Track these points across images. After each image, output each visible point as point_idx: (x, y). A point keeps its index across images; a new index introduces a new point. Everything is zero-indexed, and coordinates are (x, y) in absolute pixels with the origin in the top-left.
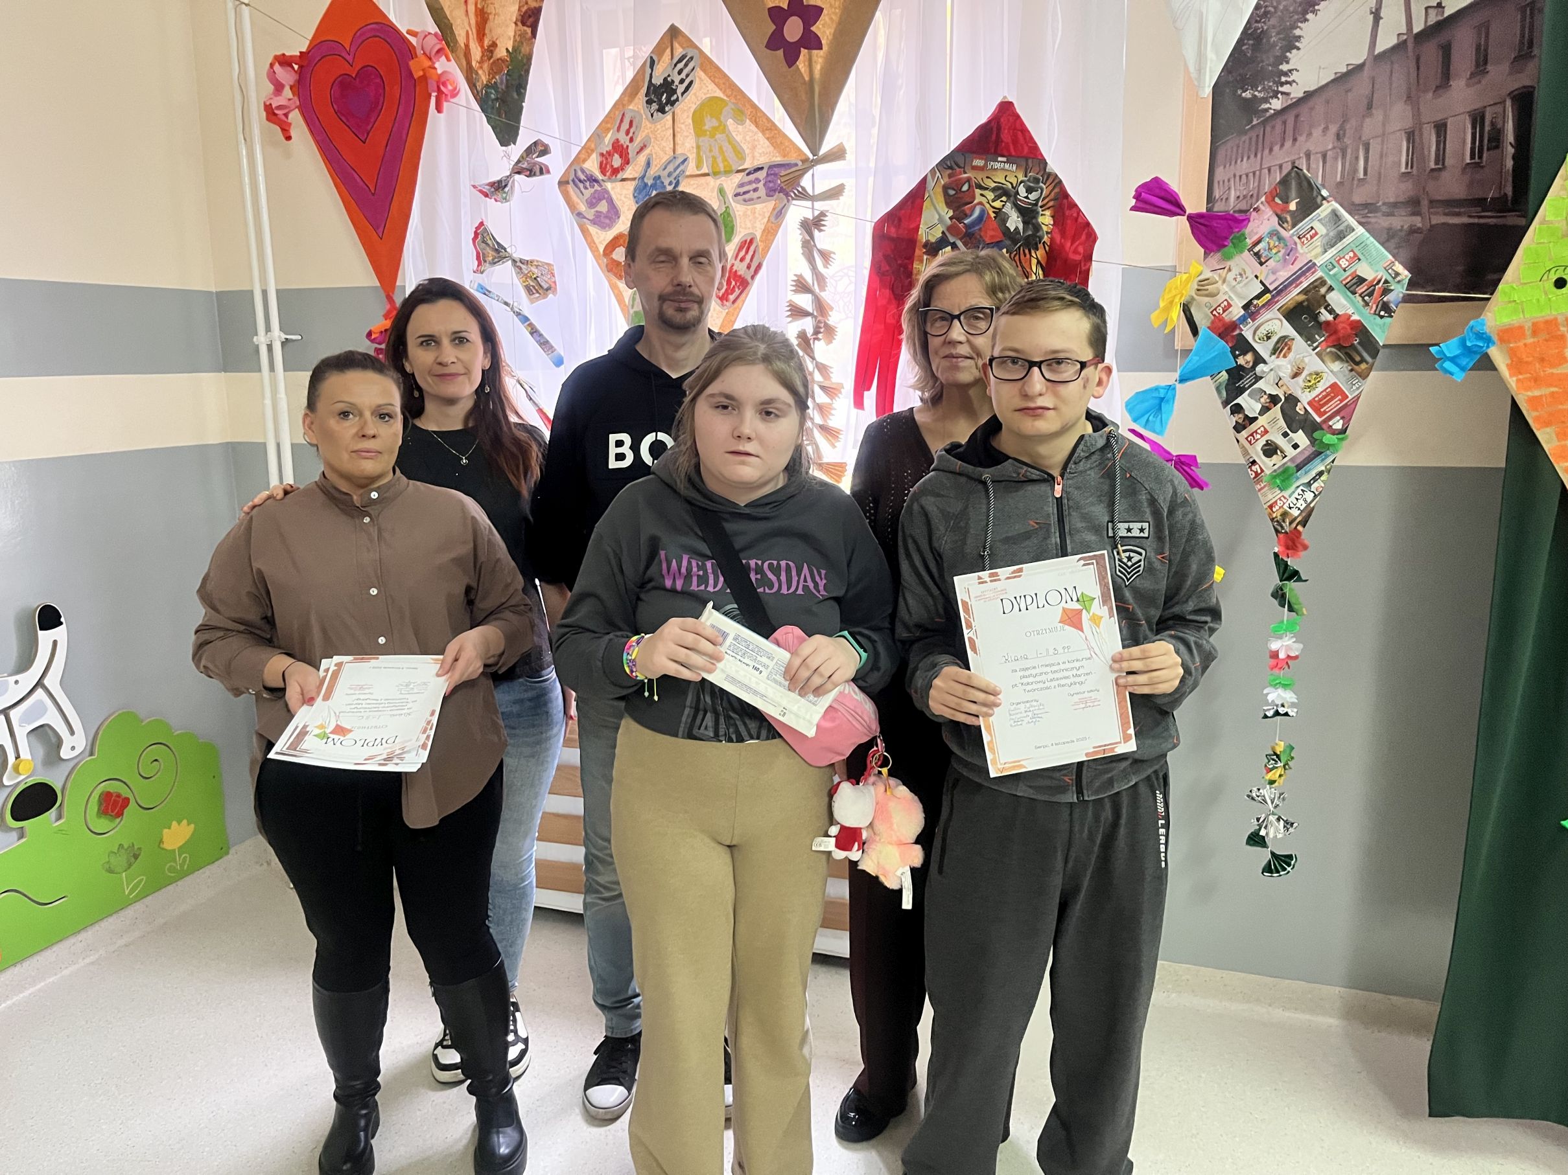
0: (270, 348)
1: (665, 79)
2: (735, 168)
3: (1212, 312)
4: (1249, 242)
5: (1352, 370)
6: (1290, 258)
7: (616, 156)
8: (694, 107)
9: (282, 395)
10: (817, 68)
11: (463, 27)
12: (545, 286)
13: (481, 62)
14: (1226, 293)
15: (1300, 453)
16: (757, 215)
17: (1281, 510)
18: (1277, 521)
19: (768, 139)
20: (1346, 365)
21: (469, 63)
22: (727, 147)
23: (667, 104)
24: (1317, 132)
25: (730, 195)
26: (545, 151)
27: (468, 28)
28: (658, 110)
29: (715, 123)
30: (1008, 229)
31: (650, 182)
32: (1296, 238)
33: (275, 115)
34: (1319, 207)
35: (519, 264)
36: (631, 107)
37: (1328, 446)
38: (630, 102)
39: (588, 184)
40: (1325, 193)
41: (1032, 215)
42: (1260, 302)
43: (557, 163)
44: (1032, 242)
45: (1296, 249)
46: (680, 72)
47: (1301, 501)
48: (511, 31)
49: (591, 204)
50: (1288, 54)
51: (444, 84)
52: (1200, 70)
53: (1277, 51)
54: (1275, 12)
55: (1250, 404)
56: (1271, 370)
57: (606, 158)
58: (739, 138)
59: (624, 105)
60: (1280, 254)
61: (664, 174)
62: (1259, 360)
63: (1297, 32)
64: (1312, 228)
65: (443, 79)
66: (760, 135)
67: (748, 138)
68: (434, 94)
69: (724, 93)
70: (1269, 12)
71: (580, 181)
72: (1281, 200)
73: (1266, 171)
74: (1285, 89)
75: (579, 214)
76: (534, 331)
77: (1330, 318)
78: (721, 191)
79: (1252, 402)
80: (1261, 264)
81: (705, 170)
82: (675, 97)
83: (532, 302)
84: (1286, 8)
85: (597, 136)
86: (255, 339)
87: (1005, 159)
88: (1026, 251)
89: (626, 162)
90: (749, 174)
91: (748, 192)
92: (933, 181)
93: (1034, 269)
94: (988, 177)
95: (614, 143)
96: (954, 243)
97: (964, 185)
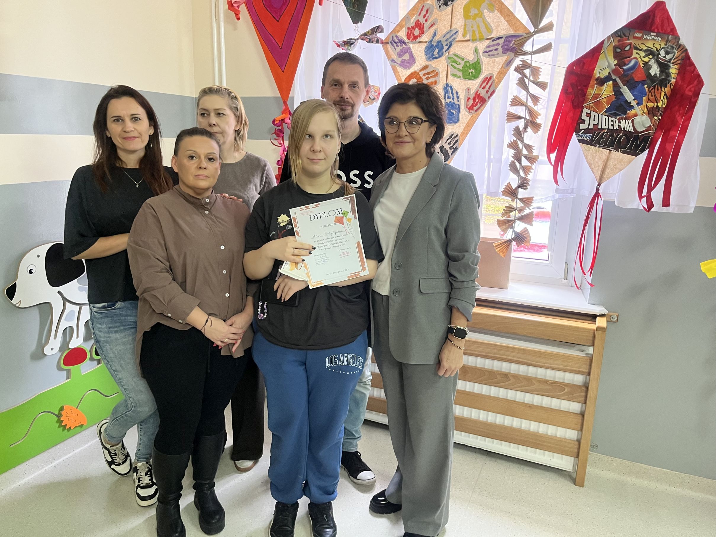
2: (485, 37)
7: (417, 29)
8: (465, 3)
12: (372, 98)
16: (495, 64)
19: (507, 21)
22: (482, 25)
25: (481, 53)
28: (444, 4)
29: (476, 12)
30: (650, 74)
31: (435, 44)
36: (428, 2)
39: (399, 44)
41: (666, 67)
44: (663, 82)
49: (400, 55)
58: (489, 20)
61: (445, 39)
66: (503, 19)
67: (495, 21)
71: (395, 42)
75: (393, 61)
78: (476, 50)
81: (468, 38)
85: (407, 18)
87: (655, 34)
88: (659, 88)
89: (422, 32)
90: (493, 41)
91: (492, 51)
92: (608, 43)
93: (662, 98)
94: (642, 44)
95: (416, 22)
96: (615, 80)
97: (626, 47)
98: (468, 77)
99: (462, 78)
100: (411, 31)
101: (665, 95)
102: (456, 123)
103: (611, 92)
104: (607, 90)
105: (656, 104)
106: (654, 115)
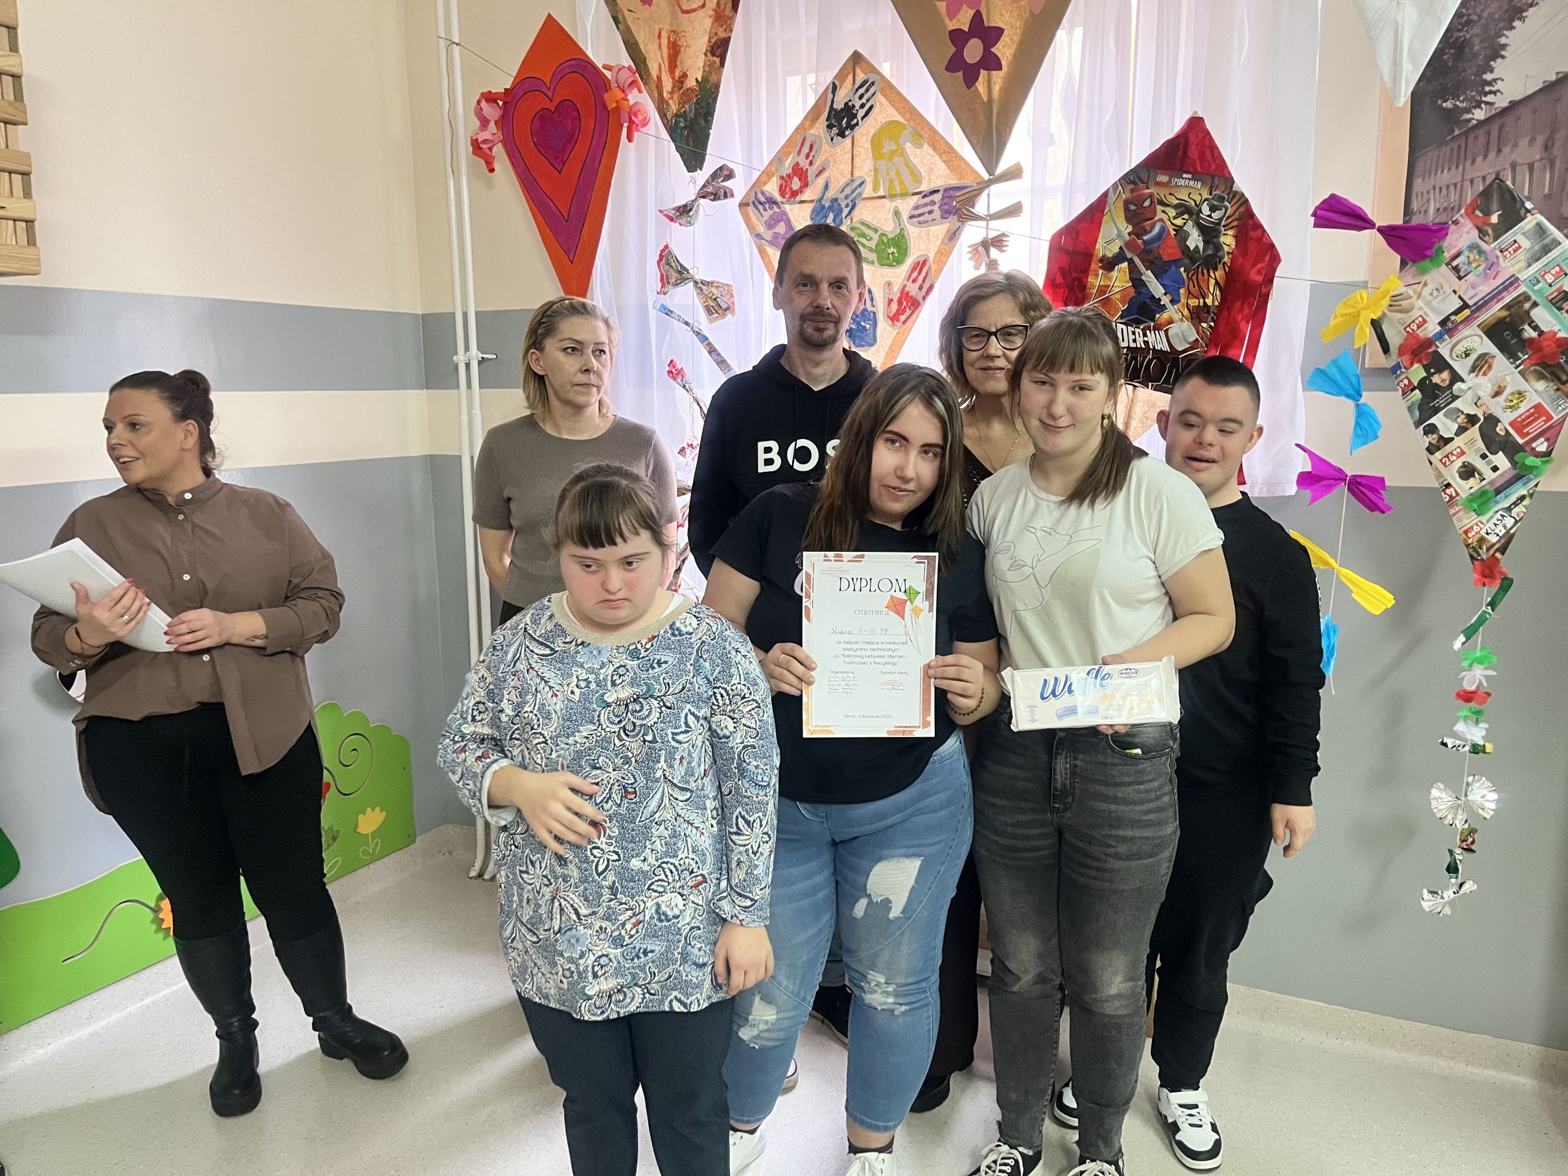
0: (468, 365)
1: (846, 104)
2: (911, 190)
3: (1405, 329)
4: (1447, 255)
5: (1558, 390)
6: (1492, 273)
7: (796, 179)
8: (873, 131)
9: (477, 410)
10: (996, 89)
11: (656, 60)
12: (724, 306)
13: (672, 93)
14: (1421, 308)
15: (1500, 475)
16: (931, 237)
17: (1478, 536)
18: (1473, 547)
19: (945, 162)
20: (1551, 384)
21: (660, 94)
22: (904, 171)
23: (846, 128)
24: (1524, 143)
25: (905, 217)
26: (730, 175)
27: (661, 61)
28: (838, 135)
30: (1188, 247)
31: (827, 204)
32: (1499, 254)
33: (481, 149)
34: (1523, 219)
35: (700, 285)
36: (812, 132)
37: (1531, 469)
38: (812, 126)
39: (767, 206)
40: (1529, 205)
41: (1213, 234)
42: (1459, 318)
43: (739, 186)
44: (1211, 261)
45: (1498, 263)
46: (861, 97)
47: (1500, 527)
48: (700, 61)
49: (770, 225)
50: (1492, 63)
51: (636, 115)
52: (1396, 79)
53: (1480, 60)
54: (1480, 20)
55: (1444, 423)
56: (1470, 388)
57: (785, 181)
58: (915, 161)
59: (805, 130)
60: (1481, 268)
61: (843, 196)
62: (1456, 378)
63: (1503, 40)
64: (1515, 241)
65: (635, 110)
66: (938, 158)
67: (925, 161)
68: (626, 125)
69: (903, 116)
70: (1472, 20)
71: (760, 203)
72: (1482, 212)
73: (1469, 183)
74: (1489, 98)
75: (758, 236)
76: (712, 350)
77: (1534, 334)
78: (897, 213)
79: (1448, 422)
80: (1460, 278)
81: (881, 193)
82: (855, 121)
83: (711, 322)
84: (1491, 15)
85: (778, 159)
86: (455, 358)
87: (1190, 176)
88: (1205, 271)
89: (805, 184)
90: (924, 197)
91: (923, 214)
92: (1115, 194)
93: (1211, 290)
94: (1170, 194)
95: (794, 166)
96: (1131, 259)
97: (1145, 200)
98: (886, 262)
99: (876, 263)
100: (786, 181)
101: (1217, 283)
102: (872, 345)
103: (1127, 282)
104: (1119, 279)
105: (1202, 301)
106: (1201, 321)
